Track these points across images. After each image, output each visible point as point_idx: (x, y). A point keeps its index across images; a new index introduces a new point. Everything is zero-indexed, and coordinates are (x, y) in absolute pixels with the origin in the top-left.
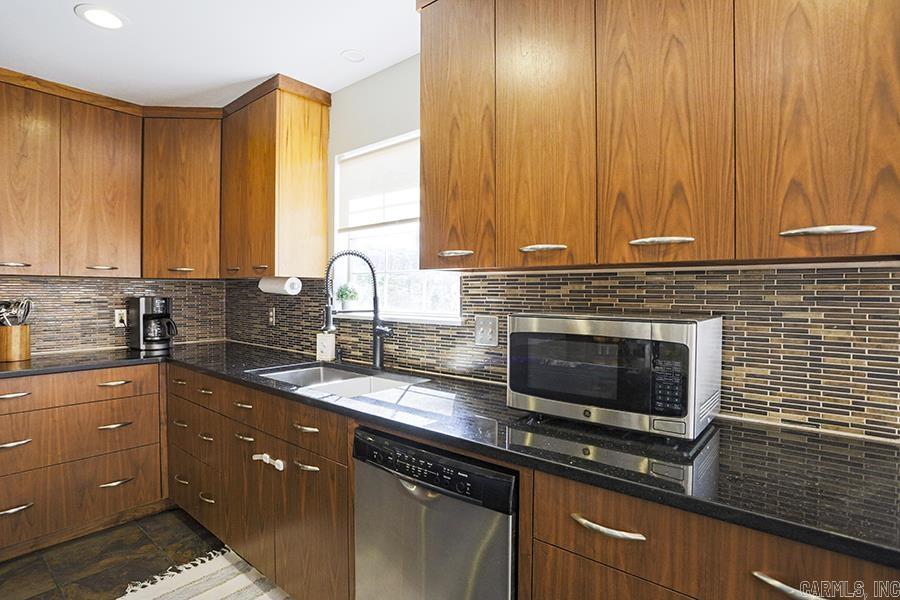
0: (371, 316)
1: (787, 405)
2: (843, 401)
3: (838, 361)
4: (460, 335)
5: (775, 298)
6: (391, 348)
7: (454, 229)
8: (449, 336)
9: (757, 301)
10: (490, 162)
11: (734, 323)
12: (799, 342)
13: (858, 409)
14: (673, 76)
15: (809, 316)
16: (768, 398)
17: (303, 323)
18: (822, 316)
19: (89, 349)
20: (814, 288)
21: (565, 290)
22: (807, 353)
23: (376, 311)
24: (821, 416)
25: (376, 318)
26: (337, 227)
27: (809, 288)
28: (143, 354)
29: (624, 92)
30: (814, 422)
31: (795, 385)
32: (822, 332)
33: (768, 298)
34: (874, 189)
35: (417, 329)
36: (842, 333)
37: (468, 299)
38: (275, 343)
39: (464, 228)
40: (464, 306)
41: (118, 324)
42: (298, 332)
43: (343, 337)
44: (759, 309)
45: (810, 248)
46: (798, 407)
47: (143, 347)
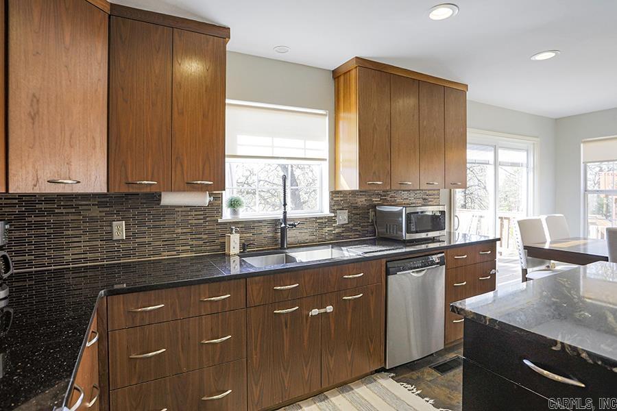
4: (329, 221)
37: (333, 203)
38: (125, 256)
40: (331, 206)
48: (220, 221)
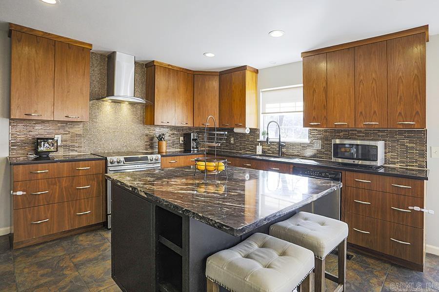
0: (278, 140)
1: (401, 162)
2: (413, 160)
3: (412, 151)
4: (308, 146)
5: (397, 136)
6: (284, 150)
7: (314, 117)
8: (304, 146)
9: (393, 137)
10: (325, 101)
11: (387, 142)
12: (403, 147)
13: (416, 162)
14: (374, 87)
15: (405, 141)
16: (396, 160)
17: (247, 143)
18: (408, 141)
19: (174, 150)
20: (406, 135)
21: (341, 134)
22: (405, 150)
23: (280, 139)
24: (408, 164)
25: (280, 141)
26: (261, 112)
27: (405, 134)
28: (192, 152)
29: (362, 89)
30: (407, 166)
31: (402, 157)
32: (408, 145)
33: (396, 137)
34: (415, 115)
35: (293, 145)
36: (412, 145)
37: (311, 136)
38: (234, 149)
39: (317, 117)
40: (309, 137)
41: (181, 142)
42: (244, 146)
43: (264, 147)
44: (394, 139)
45: (403, 126)
46: (403, 162)
47: (192, 150)
48: (258, 140)
